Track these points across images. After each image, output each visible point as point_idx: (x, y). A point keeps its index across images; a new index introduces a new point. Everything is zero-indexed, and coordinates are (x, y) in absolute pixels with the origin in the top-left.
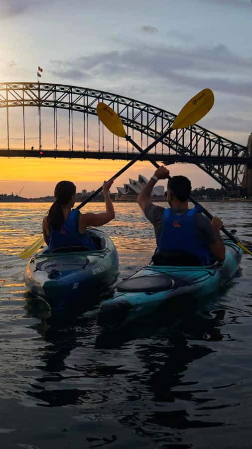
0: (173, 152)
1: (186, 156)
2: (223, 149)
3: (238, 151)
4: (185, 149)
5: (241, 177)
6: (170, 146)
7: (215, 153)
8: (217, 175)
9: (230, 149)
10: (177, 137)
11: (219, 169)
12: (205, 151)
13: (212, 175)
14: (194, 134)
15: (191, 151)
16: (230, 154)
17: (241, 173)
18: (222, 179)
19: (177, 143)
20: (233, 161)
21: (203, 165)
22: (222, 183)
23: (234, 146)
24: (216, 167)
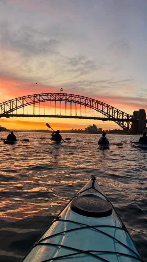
0: (106, 117)
1: (111, 118)
2: (124, 116)
3: (129, 117)
4: (110, 116)
5: (130, 126)
6: (105, 115)
7: (121, 118)
8: (122, 125)
9: (127, 116)
10: (107, 112)
11: (122, 123)
12: (117, 117)
13: (120, 125)
14: (113, 111)
15: (112, 117)
16: (127, 118)
17: (130, 125)
18: (123, 127)
19: (107, 114)
20: (128, 120)
21: (117, 122)
22: (123, 128)
23: (128, 115)
24: (121, 122)
